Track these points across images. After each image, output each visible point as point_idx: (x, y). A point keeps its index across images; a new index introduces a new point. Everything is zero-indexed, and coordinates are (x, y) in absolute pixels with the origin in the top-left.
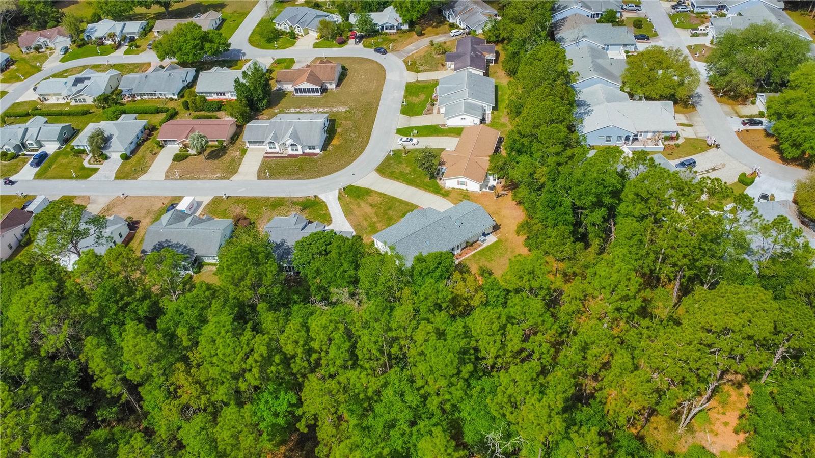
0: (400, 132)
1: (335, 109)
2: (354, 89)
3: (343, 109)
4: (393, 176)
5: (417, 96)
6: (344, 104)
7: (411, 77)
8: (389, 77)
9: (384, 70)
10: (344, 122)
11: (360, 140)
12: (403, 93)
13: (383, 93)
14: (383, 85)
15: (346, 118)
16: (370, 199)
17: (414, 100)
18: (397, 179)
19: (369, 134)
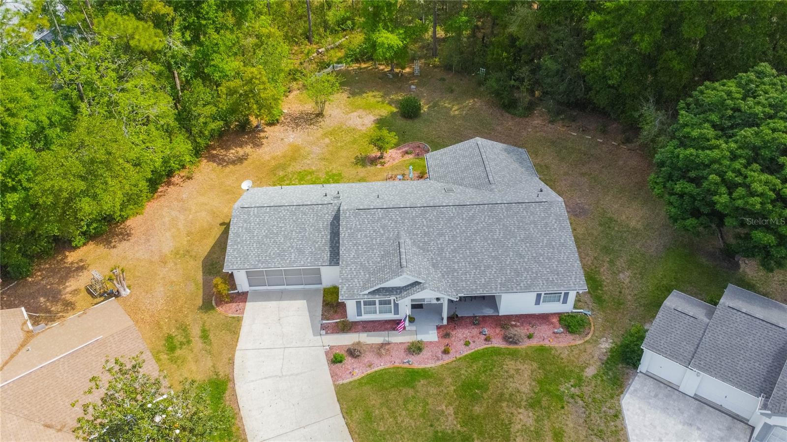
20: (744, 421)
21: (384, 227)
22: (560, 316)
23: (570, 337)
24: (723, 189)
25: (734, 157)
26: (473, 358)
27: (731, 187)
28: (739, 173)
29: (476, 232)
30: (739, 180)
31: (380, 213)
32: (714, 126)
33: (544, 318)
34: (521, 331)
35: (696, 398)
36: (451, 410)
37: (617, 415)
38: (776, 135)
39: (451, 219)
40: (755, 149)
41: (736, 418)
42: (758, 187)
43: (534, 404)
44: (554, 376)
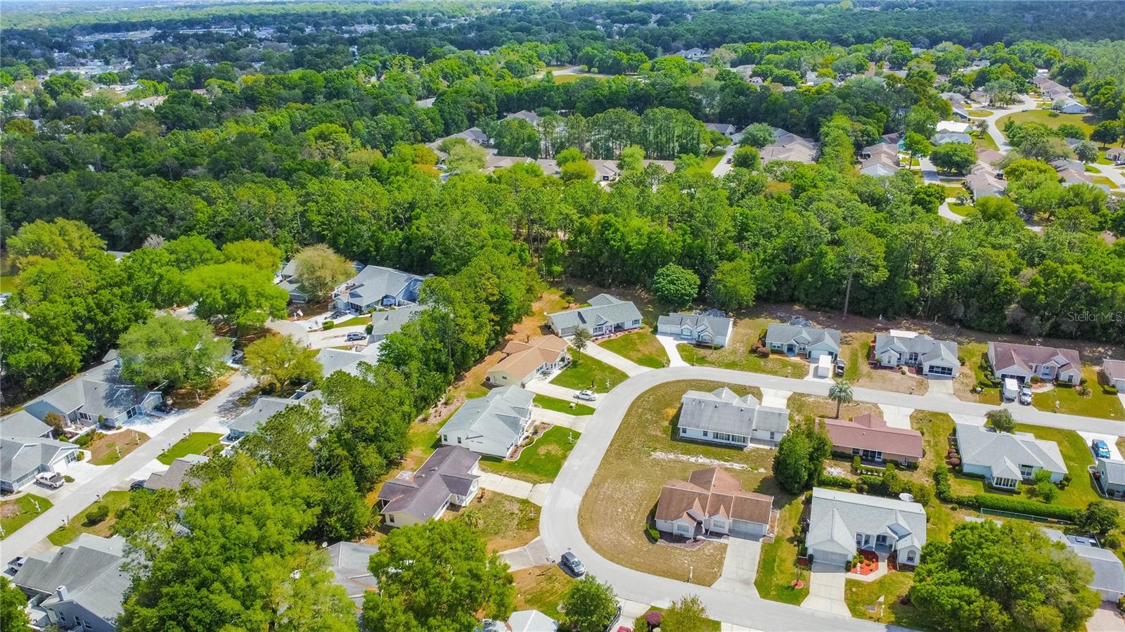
0: (591, 411)
1: (672, 456)
2: (639, 485)
3: (659, 455)
4: (613, 370)
5: (548, 454)
6: (657, 462)
7: (541, 494)
8: (576, 500)
9: (580, 516)
10: (659, 434)
11: (640, 410)
12: (566, 464)
13: (594, 471)
14: (591, 486)
15: (656, 439)
16: (640, 355)
17: (554, 449)
18: (610, 367)
19: (628, 414)
21: (594, 314)
22: (639, 327)
23: (642, 330)
25: (667, 284)
30: (669, 288)
32: (662, 278)
33: (635, 328)
34: (631, 331)
35: (670, 333)
37: (656, 338)
38: (675, 278)
40: (671, 281)
41: (678, 334)
44: (640, 336)
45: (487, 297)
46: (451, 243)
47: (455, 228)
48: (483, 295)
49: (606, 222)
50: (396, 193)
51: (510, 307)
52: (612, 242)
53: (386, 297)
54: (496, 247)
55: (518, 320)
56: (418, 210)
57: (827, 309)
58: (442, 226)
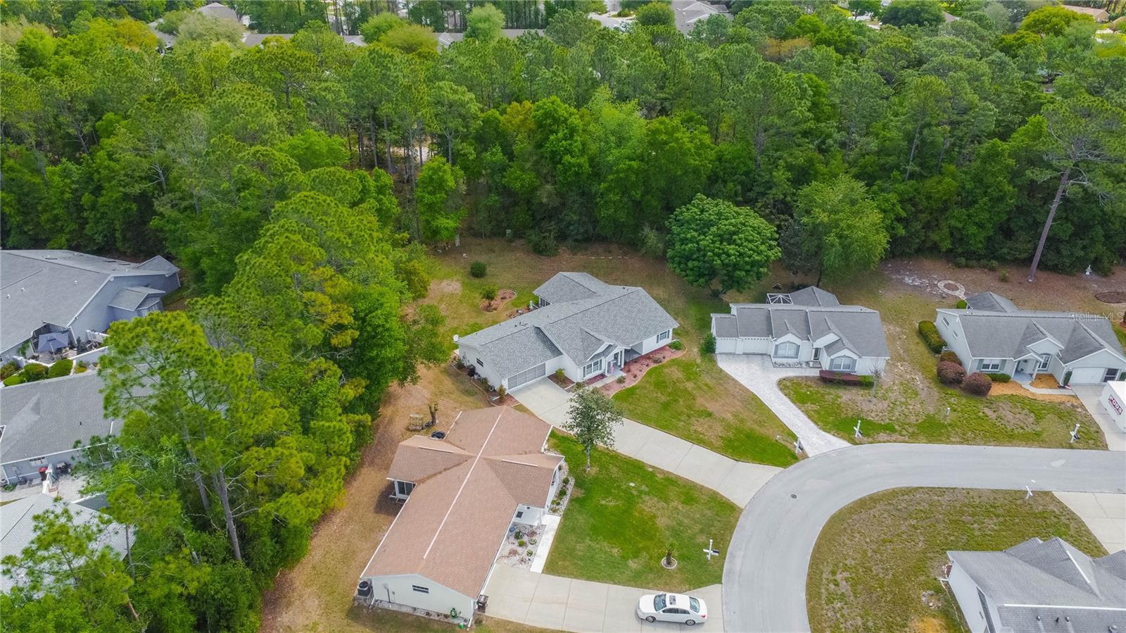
20: (766, 354)
21: (571, 327)
22: (670, 346)
23: (680, 352)
24: (716, 258)
25: (713, 242)
26: (649, 374)
27: (719, 255)
28: (719, 248)
29: (615, 316)
30: (721, 251)
31: (563, 322)
32: (696, 231)
33: (662, 349)
34: (659, 356)
35: (744, 354)
36: (659, 395)
37: (721, 371)
38: (727, 227)
39: (599, 314)
40: (720, 236)
41: (762, 355)
42: (732, 252)
43: (689, 380)
44: (687, 367)
45: (326, 341)
46: (197, 186)
47: (202, 147)
48: (314, 334)
49: (547, 115)
50: (55, 81)
51: (388, 353)
52: (568, 158)
53: (47, 329)
54: (317, 184)
55: (407, 373)
56: (110, 116)
57: (995, 263)
58: (169, 146)
